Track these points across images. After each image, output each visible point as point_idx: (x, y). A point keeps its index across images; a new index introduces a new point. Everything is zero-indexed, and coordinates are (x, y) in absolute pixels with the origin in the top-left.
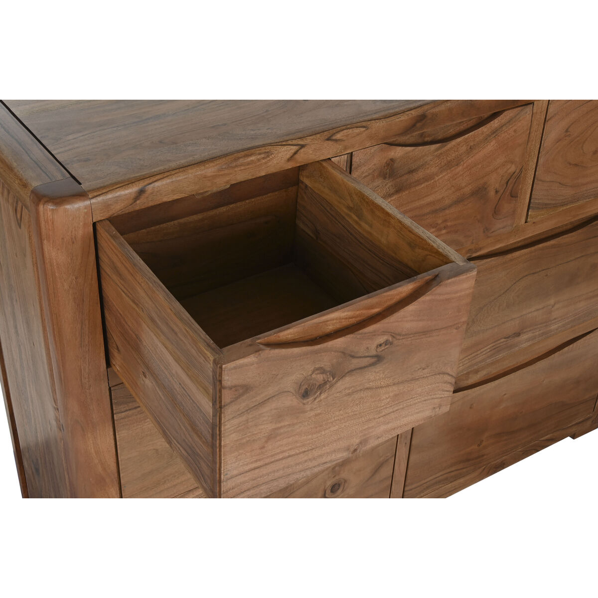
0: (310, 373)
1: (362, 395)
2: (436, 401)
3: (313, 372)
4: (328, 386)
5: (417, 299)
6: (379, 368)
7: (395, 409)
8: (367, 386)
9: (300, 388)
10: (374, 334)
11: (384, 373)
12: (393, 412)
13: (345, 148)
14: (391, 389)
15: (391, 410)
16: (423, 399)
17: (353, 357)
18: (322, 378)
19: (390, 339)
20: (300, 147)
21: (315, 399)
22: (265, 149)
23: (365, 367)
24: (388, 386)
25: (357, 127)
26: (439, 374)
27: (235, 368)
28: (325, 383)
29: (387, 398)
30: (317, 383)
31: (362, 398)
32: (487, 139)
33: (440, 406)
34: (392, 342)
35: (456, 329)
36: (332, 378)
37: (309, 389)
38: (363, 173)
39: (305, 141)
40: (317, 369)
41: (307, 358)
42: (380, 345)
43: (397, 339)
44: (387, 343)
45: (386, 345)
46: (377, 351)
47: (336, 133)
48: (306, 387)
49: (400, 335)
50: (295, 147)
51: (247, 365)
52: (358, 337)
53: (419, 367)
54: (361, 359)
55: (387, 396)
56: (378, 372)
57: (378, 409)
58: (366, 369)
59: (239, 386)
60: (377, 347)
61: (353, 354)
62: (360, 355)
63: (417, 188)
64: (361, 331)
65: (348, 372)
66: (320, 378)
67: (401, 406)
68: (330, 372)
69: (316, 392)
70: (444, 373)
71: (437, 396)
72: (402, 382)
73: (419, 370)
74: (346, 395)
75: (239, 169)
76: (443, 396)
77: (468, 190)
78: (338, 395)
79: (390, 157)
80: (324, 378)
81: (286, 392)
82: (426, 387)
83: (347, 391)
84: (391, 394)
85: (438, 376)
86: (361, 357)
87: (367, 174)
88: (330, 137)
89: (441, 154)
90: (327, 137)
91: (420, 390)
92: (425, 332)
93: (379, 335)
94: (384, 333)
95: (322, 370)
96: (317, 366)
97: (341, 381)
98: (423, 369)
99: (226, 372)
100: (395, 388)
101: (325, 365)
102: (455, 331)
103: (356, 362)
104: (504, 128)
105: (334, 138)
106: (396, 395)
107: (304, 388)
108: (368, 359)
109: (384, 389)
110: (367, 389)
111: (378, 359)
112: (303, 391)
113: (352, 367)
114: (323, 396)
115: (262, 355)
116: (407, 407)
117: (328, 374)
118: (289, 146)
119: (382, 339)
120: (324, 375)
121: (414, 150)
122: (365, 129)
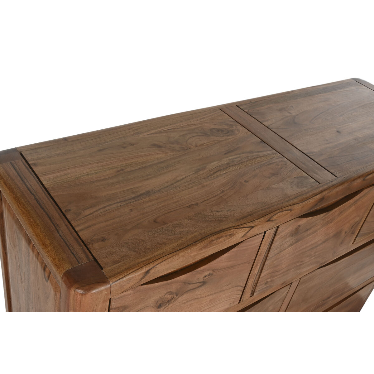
0: (164, 295)
1: (192, 302)
2: (232, 300)
3: (166, 294)
4: (173, 300)
5: (229, 251)
6: (203, 288)
7: (209, 307)
8: (196, 297)
9: (157, 303)
10: (203, 271)
11: (205, 290)
12: (208, 308)
13: (276, 224)
14: (208, 297)
15: (207, 308)
16: (225, 300)
17: (189, 284)
18: (170, 297)
19: (212, 272)
20: (251, 228)
21: (165, 308)
22: (230, 232)
23: (195, 288)
24: (207, 296)
25: (285, 211)
26: (236, 287)
27: (119, 298)
28: (172, 299)
29: (206, 302)
30: (167, 300)
31: (192, 304)
32: (350, 206)
33: (234, 302)
34: (213, 274)
35: (248, 263)
36: (176, 296)
37: (162, 303)
38: (282, 235)
39: (255, 224)
40: (168, 293)
41: (163, 287)
42: (206, 276)
43: (215, 272)
44: (209, 275)
45: (209, 276)
46: (203, 279)
47: (273, 215)
48: (161, 302)
49: (217, 270)
50: (248, 228)
51: (126, 296)
52: (194, 273)
53: (225, 285)
54: (194, 284)
55: (206, 301)
56: (202, 290)
57: (200, 308)
58: (196, 289)
59: (120, 307)
60: (204, 277)
61: (189, 282)
62: (194, 282)
63: (307, 238)
64: (196, 270)
65: (186, 292)
66: (169, 297)
67: (213, 305)
68: (175, 293)
69: (166, 304)
70: (238, 286)
71: (233, 298)
72: (215, 293)
73: (225, 286)
74: (183, 304)
75: (212, 248)
76: (236, 297)
77: (332, 235)
78: (178, 304)
79: (299, 225)
80: (171, 297)
81: (148, 306)
82: (228, 294)
83: (184, 302)
84: (208, 300)
85: (235, 288)
86: (194, 283)
87: (283, 236)
88: (269, 219)
89: (325, 218)
90: (267, 220)
91: (224, 296)
92: (231, 267)
93: (205, 271)
94: (209, 269)
95: (171, 293)
96: (168, 291)
97: (181, 297)
98: (228, 285)
99: (113, 301)
100: (211, 297)
101: (173, 290)
102: (248, 264)
103: (191, 286)
104: (361, 199)
105: (272, 219)
106: (211, 300)
107: (159, 303)
108: (198, 284)
109: (205, 298)
110: (195, 299)
111: (204, 283)
112: (158, 305)
113: (189, 289)
114: (170, 306)
115: (136, 289)
116: (216, 305)
117: (174, 294)
118: (244, 229)
119: (207, 273)
120: (172, 295)
121: (312, 218)
122: (290, 211)
